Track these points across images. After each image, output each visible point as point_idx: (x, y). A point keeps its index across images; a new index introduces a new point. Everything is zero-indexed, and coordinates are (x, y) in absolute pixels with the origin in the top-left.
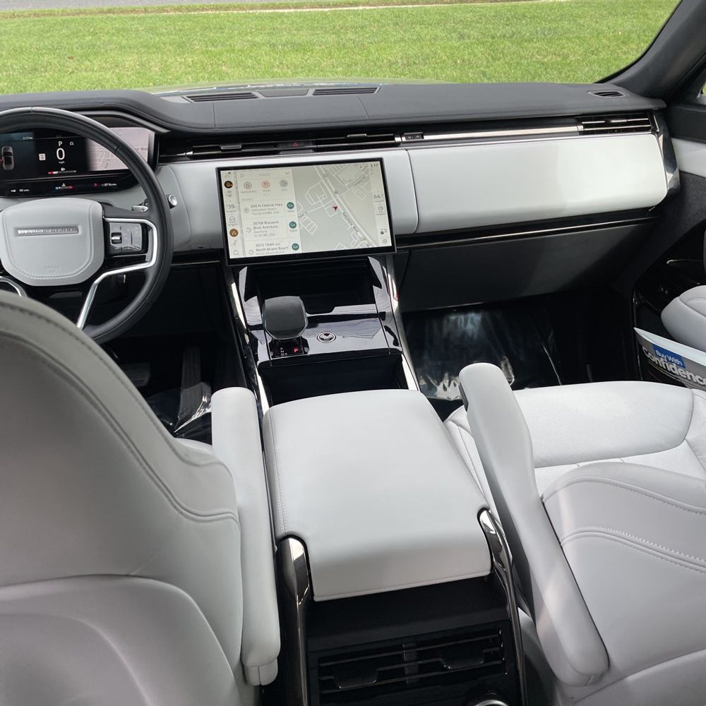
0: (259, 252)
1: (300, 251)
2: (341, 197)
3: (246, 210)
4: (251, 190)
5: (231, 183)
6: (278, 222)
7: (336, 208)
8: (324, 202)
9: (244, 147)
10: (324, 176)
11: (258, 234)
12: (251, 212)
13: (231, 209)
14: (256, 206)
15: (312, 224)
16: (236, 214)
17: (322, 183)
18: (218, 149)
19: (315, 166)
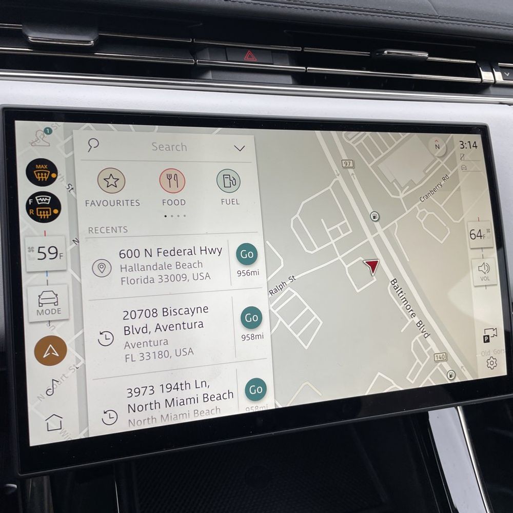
0: (137, 416)
1: (268, 403)
2: (387, 233)
3: (102, 266)
4: (121, 196)
5: (52, 168)
6: (205, 309)
7: (373, 265)
8: (343, 245)
9: (101, 44)
10: (345, 166)
11: (136, 352)
12: (117, 274)
13: (47, 264)
14: (134, 253)
15: (308, 315)
16: (61, 283)
17: (337, 186)
18: (19, 37)
19: (318, 133)
